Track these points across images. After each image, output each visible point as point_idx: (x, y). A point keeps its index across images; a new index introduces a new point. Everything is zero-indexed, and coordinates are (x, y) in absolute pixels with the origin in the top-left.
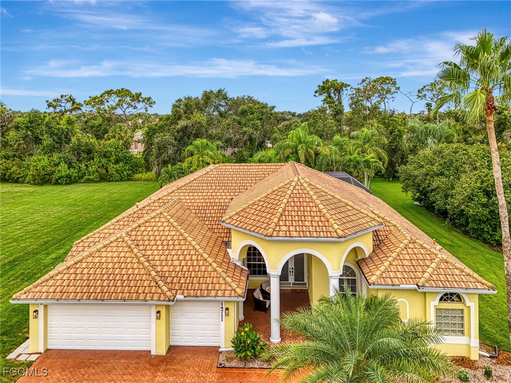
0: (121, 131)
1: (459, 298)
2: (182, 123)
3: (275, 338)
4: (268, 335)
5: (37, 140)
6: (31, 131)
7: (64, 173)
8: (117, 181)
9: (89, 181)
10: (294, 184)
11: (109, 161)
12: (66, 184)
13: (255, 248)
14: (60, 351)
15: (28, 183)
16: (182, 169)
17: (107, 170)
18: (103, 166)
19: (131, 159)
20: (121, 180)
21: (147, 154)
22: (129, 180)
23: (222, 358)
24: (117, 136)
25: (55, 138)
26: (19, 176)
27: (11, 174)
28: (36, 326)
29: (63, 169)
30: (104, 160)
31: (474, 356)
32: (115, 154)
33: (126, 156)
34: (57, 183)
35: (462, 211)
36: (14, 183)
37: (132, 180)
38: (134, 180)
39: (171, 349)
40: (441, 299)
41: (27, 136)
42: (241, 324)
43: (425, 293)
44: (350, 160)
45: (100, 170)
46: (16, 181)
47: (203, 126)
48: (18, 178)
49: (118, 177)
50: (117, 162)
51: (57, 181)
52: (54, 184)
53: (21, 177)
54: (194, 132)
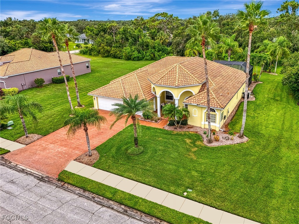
0: (162, 35)
5: (127, 40)
7: (136, 56)
9: (147, 60)
11: (155, 51)
12: (137, 60)
17: (154, 54)
18: (153, 52)
19: (166, 50)
24: (160, 38)
26: (120, 56)
27: (117, 55)
28: (95, 102)
29: (136, 54)
30: (153, 50)
32: (158, 47)
33: (163, 48)
43: (200, 107)
45: (151, 55)
46: (119, 58)
48: (120, 57)
50: (159, 51)
51: (133, 59)
53: (121, 56)
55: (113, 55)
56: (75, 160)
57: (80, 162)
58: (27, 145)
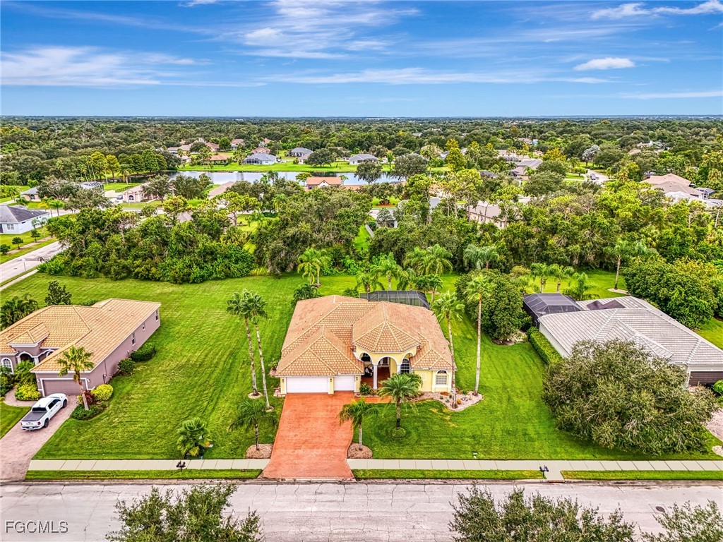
1: (445, 372)
2: (291, 231)
3: (375, 387)
4: (372, 386)
6: (158, 235)
7: (197, 274)
8: (238, 277)
9: (217, 279)
11: (231, 261)
12: (201, 282)
13: (367, 355)
14: (293, 394)
15: (168, 281)
17: (229, 268)
19: (247, 258)
20: (242, 276)
22: (247, 276)
23: (355, 395)
24: (233, 238)
27: (152, 274)
28: (283, 384)
29: (196, 271)
30: (227, 261)
31: (449, 392)
33: (243, 256)
34: (194, 282)
36: (156, 282)
37: (250, 276)
38: (252, 276)
39: (335, 392)
40: (438, 373)
42: (362, 382)
43: (432, 371)
44: (421, 281)
46: (158, 280)
49: (239, 274)
50: (237, 261)
51: (193, 280)
52: (191, 283)
54: (301, 239)
55: (142, 276)
56: (349, 458)
57: (357, 458)
58: (269, 458)
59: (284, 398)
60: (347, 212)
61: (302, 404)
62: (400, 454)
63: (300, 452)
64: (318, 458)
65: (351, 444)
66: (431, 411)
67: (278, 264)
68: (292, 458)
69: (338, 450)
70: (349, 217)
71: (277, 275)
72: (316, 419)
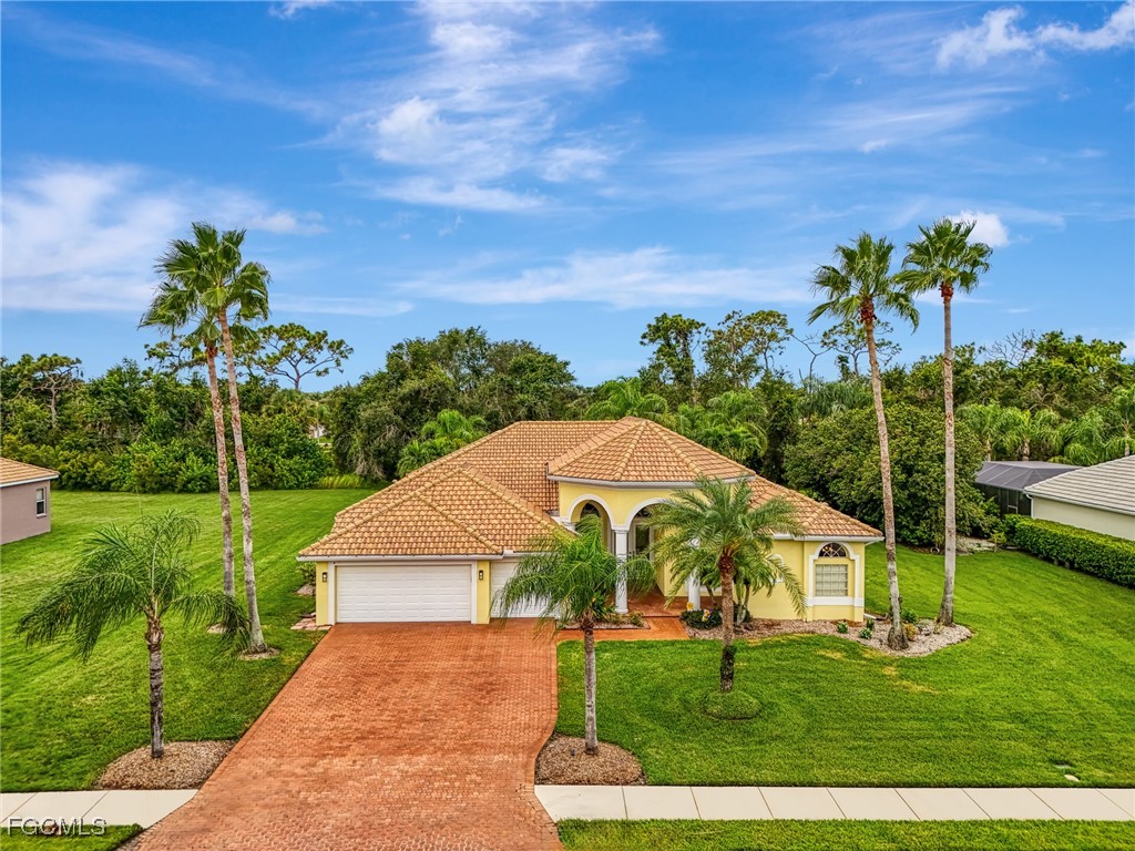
0: (292, 399)
1: (842, 551)
2: (410, 385)
3: (622, 608)
5: (137, 417)
6: (124, 399)
7: (197, 472)
8: (291, 488)
10: (641, 428)
11: (277, 452)
12: (203, 491)
13: (595, 503)
14: (355, 625)
15: (129, 490)
16: (435, 449)
17: (271, 466)
18: (264, 461)
19: (314, 451)
20: (298, 486)
21: (342, 442)
22: (311, 487)
25: (175, 411)
26: (110, 478)
27: (95, 475)
28: (324, 592)
29: (194, 466)
30: (266, 451)
31: (859, 618)
34: (185, 490)
35: (872, 495)
36: (100, 490)
37: (316, 487)
38: (321, 488)
39: (494, 620)
40: (821, 554)
41: (117, 408)
43: (803, 542)
45: (260, 468)
46: (106, 488)
47: (447, 389)
48: (109, 483)
49: (293, 482)
50: (289, 455)
51: (184, 486)
52: (180, 492)
53: (114, 480)
54: (432, 401)
55: (70, 477)
56: (542, 781)
57: (579, 782)
58: (197, 785)
59: (326, 632)
60: (529, 360)
61: (381, 645)
62: (759, 767)
63: (340, 765)
64: (410, 784)
65: (551, 740)
66: (822, 656)
67: (380, 453)
68: (294, 786)
69: (497, 758)
70: (533, 371)
71: (376, 481)
72: (423, 678)
